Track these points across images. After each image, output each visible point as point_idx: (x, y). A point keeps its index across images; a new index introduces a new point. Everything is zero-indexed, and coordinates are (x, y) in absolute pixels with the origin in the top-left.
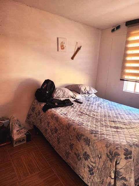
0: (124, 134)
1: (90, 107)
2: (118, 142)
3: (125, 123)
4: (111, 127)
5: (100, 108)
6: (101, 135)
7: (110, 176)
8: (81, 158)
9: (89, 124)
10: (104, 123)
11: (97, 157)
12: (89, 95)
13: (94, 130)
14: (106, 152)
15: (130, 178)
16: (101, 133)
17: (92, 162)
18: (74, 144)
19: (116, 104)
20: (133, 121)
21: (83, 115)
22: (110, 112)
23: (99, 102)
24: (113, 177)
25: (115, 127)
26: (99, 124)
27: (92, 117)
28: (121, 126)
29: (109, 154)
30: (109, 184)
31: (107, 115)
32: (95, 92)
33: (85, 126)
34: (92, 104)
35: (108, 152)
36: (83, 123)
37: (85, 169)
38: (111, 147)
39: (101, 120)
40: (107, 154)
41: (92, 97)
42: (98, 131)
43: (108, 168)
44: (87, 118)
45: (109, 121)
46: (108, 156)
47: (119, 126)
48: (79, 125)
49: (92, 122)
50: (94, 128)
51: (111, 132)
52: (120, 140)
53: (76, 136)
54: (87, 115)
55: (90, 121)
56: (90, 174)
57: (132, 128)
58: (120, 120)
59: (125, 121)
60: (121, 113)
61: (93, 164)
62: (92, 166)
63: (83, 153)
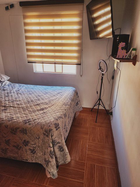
0: (50, 113)
1: (10, 97)
2: (48, 121)
3: (46, 103)
4: (38, 110)
5: (20, 95)
6: (33, 121)
7: (50, 147)
8: (21, 147)
9: (19, 115)
10: (31, 109)
11: (36, 139)
12: (2, 84)
13: (26, 119)
14: (42, 132)
15: (62, 140)
16: (33, 120)
17: (33, 145)
18: (10, 140)
19: (32, 86)
20: (51, 99)
21: (7, 109)
22: (30, 96)
23: (16, 89)
24: (52, 146)
25: (41, 109)
26: (27, 112)
27: (17, 107)
28: (45, 107)
29: (45, 133)
30: (50, 152)
31: (30, 100)
32: (8, 79)
33: (16, 119)
34: (11, 93)
35: (44, 131)
36: (13, 117)
37: (28, 153)
38: (45, 127)
39: (27, 107)
40: (43, 133)
41: (6, 84)
42: (30, 119)
43: (47, 142)
44: (13, 110)
45: (34, 105)
46: (44, 134)
47: (43, 107)
48: (9, 121)
49: (20, 112)
50: (25, 118)
51: (40, 115)
52: (49, 119)
53: (11, 132)
54: (11, 106)
55: (18, 112)
56: (33, 154)
57: (52, 105)
58: (42, 101)
59: (46, 101)
60: (40, 95)
61: (34, 146)
62: (33, 147)
63: (22, 142)
